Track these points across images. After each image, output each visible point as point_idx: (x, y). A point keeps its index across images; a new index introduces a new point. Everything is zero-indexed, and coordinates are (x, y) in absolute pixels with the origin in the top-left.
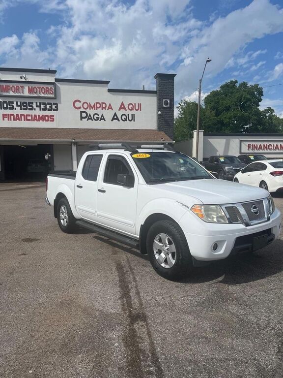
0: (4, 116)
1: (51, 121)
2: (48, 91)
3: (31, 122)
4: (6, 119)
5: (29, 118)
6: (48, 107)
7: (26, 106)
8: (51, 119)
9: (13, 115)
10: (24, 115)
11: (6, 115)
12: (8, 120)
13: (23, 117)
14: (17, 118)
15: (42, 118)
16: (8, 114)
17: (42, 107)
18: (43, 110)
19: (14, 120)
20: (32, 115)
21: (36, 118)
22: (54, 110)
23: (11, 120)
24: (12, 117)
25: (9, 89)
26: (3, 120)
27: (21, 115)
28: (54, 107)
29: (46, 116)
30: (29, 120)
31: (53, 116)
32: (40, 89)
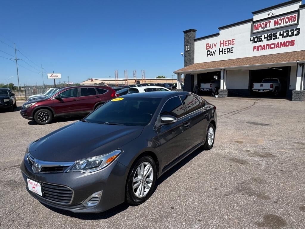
0: (254, 48)
1: (291, 45)
2: (291, 19)
3: (274, 49)
4: (255, 50)
5: (273, 46)
6: (290, 33)
7: (272, 37)
8: (292, 43)
9: (261, 46)
10: (268, 45)
11: (256, 47)
12: (257, 50)
13: (268, 46)
14: (264, 48)
15: (283, 44)
16: (257, 46)
17: (285, 34)
18: (286, 37)
19: (261, 50)
20: (275, 43)
21: (278, 46)
22: (296, 35)
23: (259, 50)
24: (260, 48)
25: (260, 27)
26: (254, 51)
27: (267, 45)
28: (295, 32)
29: (287, 42)
30: (273, 48)
31: (294, 41)
32: (285, 20)
